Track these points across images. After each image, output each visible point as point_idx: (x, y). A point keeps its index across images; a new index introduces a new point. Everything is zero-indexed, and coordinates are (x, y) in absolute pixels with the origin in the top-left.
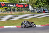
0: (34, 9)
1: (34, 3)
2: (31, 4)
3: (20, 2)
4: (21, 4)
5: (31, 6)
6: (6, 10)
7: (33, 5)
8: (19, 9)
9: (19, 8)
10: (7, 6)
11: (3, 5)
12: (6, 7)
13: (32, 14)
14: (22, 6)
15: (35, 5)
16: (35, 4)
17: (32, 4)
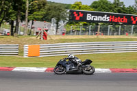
3: (119, 11)
6: (84, 29)
10: (88, 19)
11: (78, 15)
12: (85, 23)
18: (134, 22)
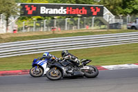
0: (118, 21)
1: (117, 2)
2: (109, 6)
3: (77, 2)
4: (80, 8)
5: (108, 12)
6: (38, 24)
7: (115, 8)
8: (75, 22)
9: (75, 19)
10: (42, 13)
11: (31, 9)
12: (40, 17)
13: (112, 32)
14: (85, 11)
15: (120, 8)
16: (120, 5)
17: (111, 7)
18: (95, 13)
